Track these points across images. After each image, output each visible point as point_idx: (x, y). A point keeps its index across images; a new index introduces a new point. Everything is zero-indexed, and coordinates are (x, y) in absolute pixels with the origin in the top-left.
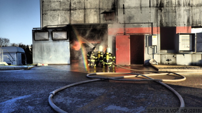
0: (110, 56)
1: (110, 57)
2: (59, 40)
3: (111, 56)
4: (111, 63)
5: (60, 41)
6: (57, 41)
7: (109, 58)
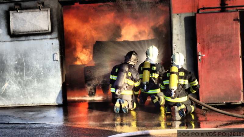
0: (181, 77)
1: (182, 81)
2: (28, 35)
3: (185, 79)
4: (184, 99)
5: (32, 38)
6: (24, 38)
7: (179, 85)
